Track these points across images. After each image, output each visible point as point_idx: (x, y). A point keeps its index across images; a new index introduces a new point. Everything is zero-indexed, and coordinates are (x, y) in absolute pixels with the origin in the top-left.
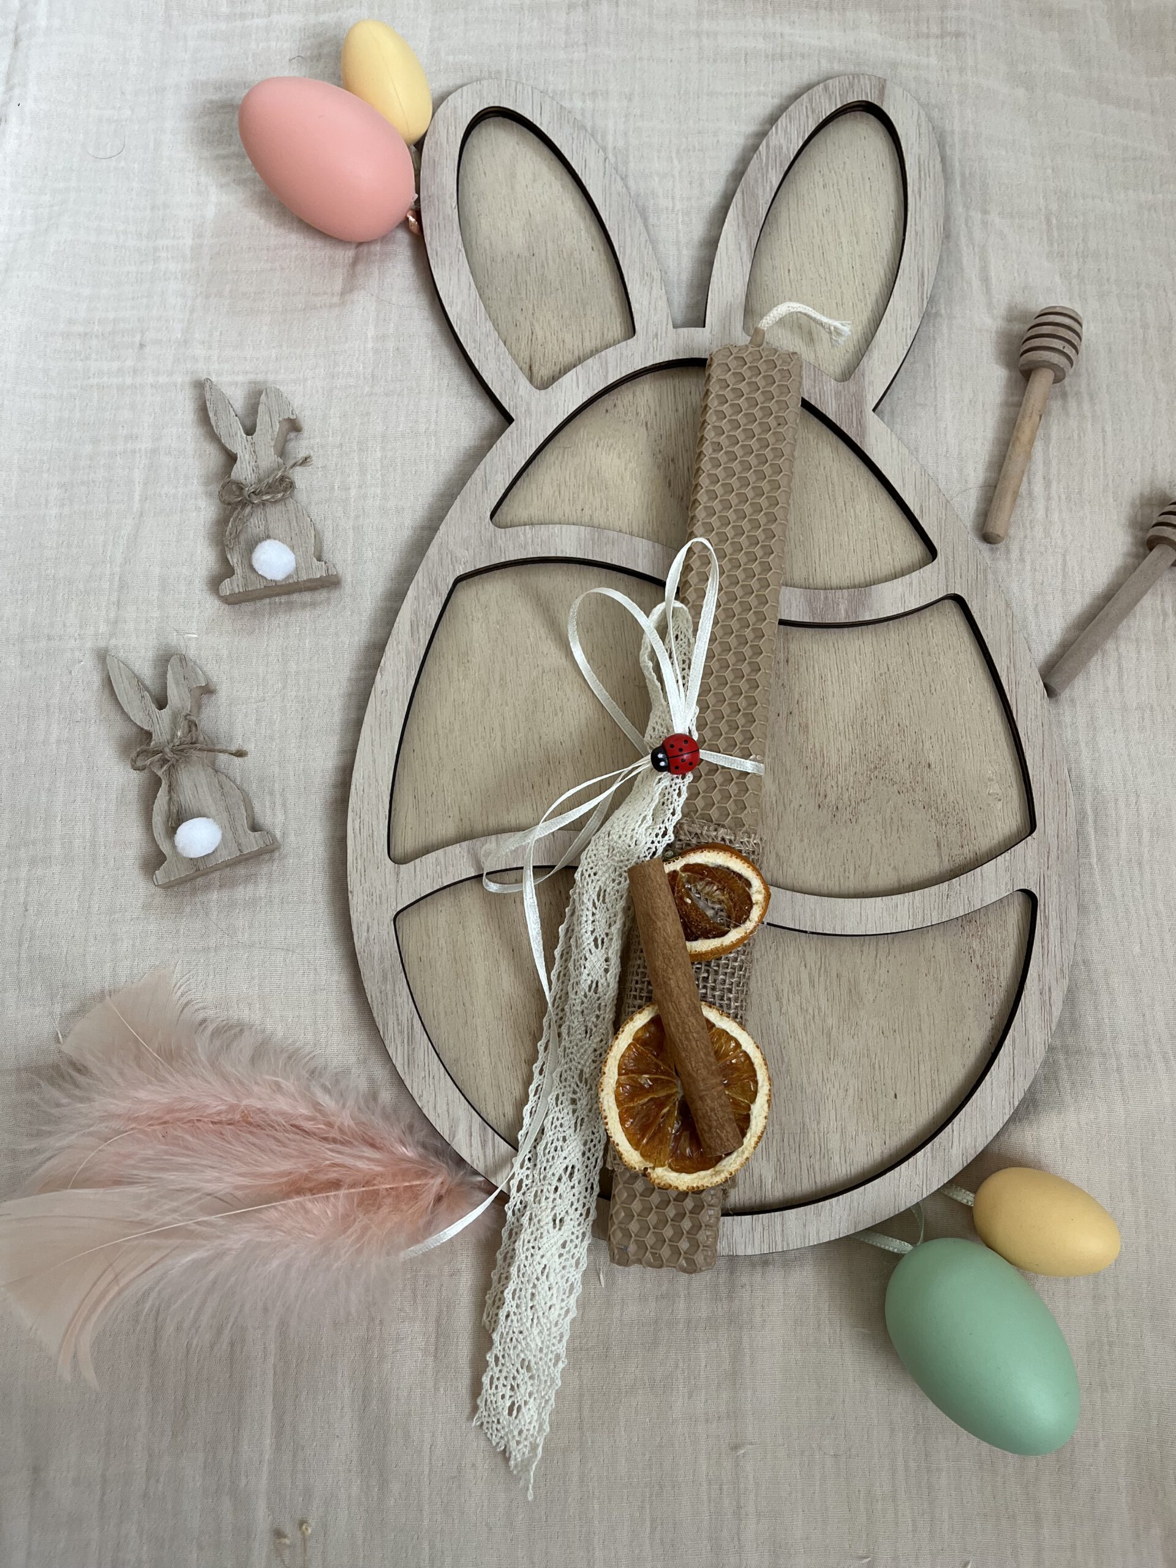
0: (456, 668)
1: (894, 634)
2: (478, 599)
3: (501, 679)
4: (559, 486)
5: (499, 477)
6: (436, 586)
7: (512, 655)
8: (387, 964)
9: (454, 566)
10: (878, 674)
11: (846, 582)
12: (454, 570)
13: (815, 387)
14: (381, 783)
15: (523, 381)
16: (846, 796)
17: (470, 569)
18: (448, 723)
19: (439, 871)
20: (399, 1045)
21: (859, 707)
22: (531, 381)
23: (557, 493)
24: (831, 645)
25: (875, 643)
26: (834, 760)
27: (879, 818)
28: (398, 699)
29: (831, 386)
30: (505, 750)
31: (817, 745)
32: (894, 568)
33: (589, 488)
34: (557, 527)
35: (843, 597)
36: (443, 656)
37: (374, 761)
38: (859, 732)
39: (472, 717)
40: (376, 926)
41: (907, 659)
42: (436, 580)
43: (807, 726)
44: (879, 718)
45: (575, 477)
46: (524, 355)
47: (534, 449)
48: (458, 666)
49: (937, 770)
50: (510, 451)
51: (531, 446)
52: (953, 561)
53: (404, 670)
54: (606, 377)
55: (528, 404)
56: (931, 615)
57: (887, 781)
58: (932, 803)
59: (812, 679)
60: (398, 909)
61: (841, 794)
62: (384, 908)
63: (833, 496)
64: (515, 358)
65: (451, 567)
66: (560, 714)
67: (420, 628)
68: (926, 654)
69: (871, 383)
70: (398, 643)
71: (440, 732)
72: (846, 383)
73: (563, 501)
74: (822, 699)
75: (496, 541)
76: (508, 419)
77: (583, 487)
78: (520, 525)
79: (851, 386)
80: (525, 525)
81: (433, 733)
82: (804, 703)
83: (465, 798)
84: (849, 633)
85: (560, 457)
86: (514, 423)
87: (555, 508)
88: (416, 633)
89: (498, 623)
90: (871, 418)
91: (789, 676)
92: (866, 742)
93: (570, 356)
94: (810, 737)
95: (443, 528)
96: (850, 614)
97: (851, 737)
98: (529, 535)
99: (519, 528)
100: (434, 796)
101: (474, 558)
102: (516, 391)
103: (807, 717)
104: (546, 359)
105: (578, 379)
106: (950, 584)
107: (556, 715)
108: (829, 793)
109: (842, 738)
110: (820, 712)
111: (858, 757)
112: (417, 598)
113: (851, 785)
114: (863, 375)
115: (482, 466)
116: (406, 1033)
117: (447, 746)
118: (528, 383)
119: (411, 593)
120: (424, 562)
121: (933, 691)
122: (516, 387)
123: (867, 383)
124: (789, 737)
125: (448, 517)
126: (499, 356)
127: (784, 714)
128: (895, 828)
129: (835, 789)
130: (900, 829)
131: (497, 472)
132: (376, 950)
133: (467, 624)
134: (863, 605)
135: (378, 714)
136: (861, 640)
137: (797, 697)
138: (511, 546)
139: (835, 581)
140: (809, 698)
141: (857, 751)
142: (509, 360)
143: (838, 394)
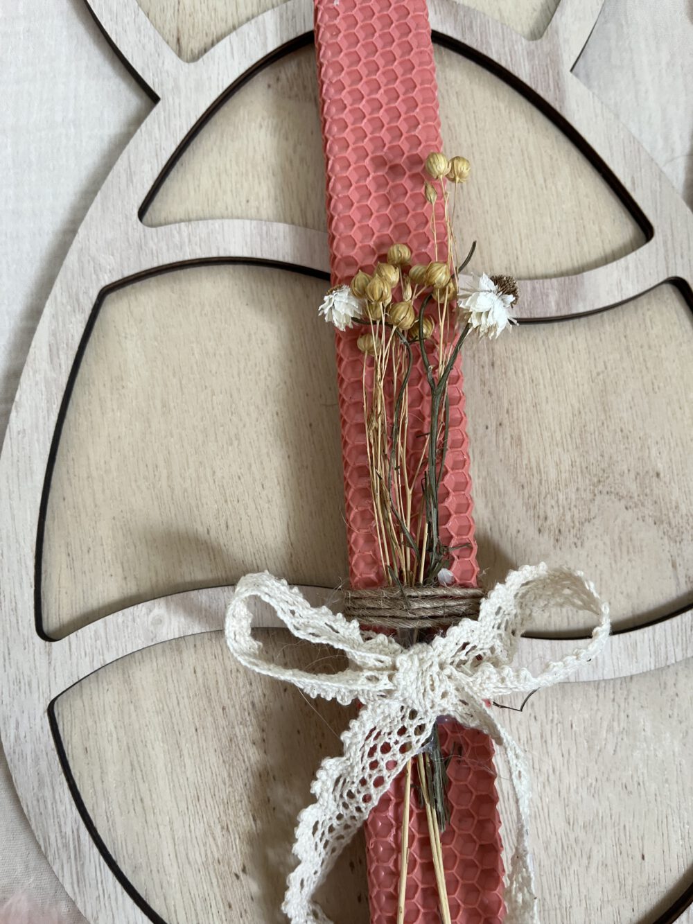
0: (109, 395)
1: (608, 326)
2: (131, 313)
3: (164, 406)
4: (219, 175)
5: (147, 167)
6: (78, 300)
7: (174, 376)
8: (43, 765)
9: (97, 276)
10: (594, 374)
11: (552, 270)
12: (98, 279)
13: (504, 48)
14: (22, 543)
15: (170, 56)
16: (568, 518)
17: (116, 277)
18: (102, 463)
19: (99, 647)
20: (65, 862)
21: (577, 413)
22: (180, 54)
23: (217, 184)
24: (540, 342)
25: (589, 338)
26: (553, 475)
27: (607, 539)
28: (38, 441)
29: (522, 45)
30: (172, 490)
31: (533, 460)
32: (604, 252)
33: (253, 176)
34: (217, 223)
35: (552, 288)
36: (93, 383)
37: (13, 518)
38: (579, 441)
39: (131, 453)
40: (26, 721)
41: (625, 354)
42: (77, 294)
43: (520, 439)
44: (599, 424)
45: (237, 163)
46: (171, 26)
47: (185, 132)
48: (112, 394)
49: (667, 479)
50: (158, 136)
51: (181, 128)
52: (673, 239)
53: (44, 404)
54: (265, 45)
55: (176, 80)
56: (649, 303)
57: (613, 496)
58: (664, 517)
59: (522, 384)
60: (53, 698)
61: (564, 515)
62: (36, 696)
63: (532, 172)
64: (159, 30)
65: (94, 277)
66: (236, 443)
67: (61, 353)
68: (646, 347)
69: (566, 41)
70: (35, 372)
71: (95, 474)
72: (539, 41)
73: (225, 192)
74: (535, 406)
75: (146, 243)
76: (154, 98)
77: (247, 175)
78: (175, 222)
79: (544, 44)
80: (181, 221)
81: (85, 475)
82: (515, 412)
83: (129, 551)
84: (559, 328)
85: (218, 143)
86: (160, 104)
87: (216, 202)
88: (55, 359)
89: (156, 339)
90: (570, 80)
91: (495, 382)
92: (587, 452)
93: (224, 25)
94: (524, 450)
95: (82, 231)
96: (561, 305)
97: (570, 448)
98: (185, 234)
99: (173, 226)
100: (91, 552)
101: (122, 265)
102: (160, 65)
103: (519, 428)
104: (196, 30)
105: (232, 49)
106: (670, 265)
107: (231, 444)
108: (549, 514)
109: (560, 449)
110: (533, 421)
111: (579, 471)
112: (55, 316)
113: (573, 503)
114: (557, 32)
115: (124, 155)
116: (72, 846)
117: (103, 491)
118: (174, 56)
119: (48, 311)
120: (61, 274)
121: (656, 390)
122: (161, 61)
123: (561, 40)
124: (501, 452)
125: (87, 218)
126: (139, 27)
127: (493, 427)
128: (624, 549)
129: (556, 509)
130: (631, 550)
131: (143, 160)
132: (28, 749)
133: (119, 342)
134: (576, 295)
135: (15, 460)
136: (573, 335)
137: (506, 405)
138: (165, 248)
139: (540, 270)
140: (520, 405)
141: (578, 463)
142: (151, 31)
143: (531, 54)
